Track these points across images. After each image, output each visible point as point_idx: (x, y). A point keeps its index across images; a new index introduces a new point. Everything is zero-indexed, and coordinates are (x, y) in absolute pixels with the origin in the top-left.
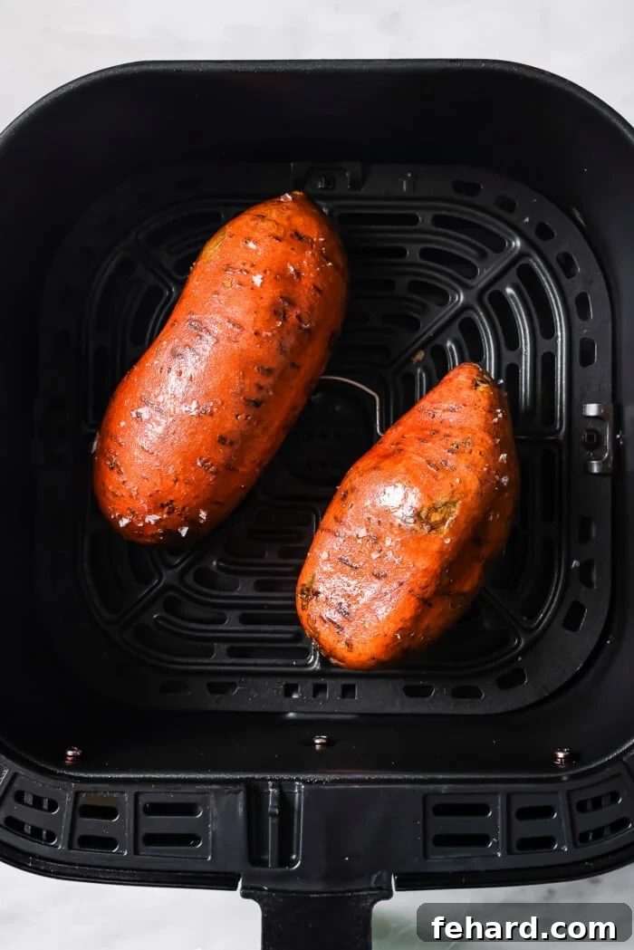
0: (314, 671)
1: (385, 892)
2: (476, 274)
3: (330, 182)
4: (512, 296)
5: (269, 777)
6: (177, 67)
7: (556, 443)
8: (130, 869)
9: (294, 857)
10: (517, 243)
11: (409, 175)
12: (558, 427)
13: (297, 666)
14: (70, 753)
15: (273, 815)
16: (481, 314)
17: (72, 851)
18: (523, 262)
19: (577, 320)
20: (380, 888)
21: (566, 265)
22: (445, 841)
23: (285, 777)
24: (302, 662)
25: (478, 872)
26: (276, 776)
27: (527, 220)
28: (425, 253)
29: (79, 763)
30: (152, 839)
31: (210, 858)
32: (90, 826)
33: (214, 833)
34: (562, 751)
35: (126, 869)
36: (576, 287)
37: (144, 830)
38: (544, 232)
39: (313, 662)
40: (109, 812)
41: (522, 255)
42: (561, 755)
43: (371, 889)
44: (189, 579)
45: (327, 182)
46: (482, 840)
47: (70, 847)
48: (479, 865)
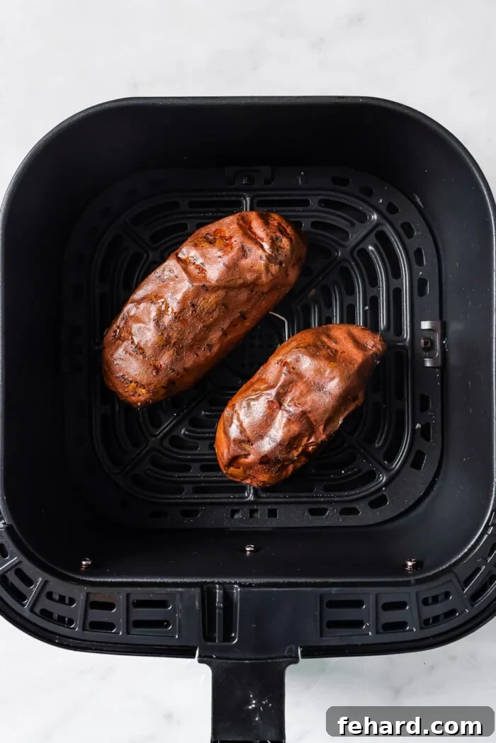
0: (250, 500)
1: (294, 659)
2: (348, 238)
3: (251, 180)
4: (372, 251)
5: (216, 580)
6: (153, 101)
7: (403, 347)
8: (123, 644)
9: (233, 635)
10: (375, 217)
11: (302, 173)
12: (405, 336)
13: (238, 498)
14: (84, 563)
15: (219, 608)
16: (353, 263)
17: (86, 632)
18: (379, 229)
19: (415, 266)
20: (291, 657)
21: (407, 230)
22: (334, 624)
23: (227, 580)
24: (241, 495)
25: (357, 645)
26: (221, 580)
27: (381, 201)
28: (314, 225)
29: (90, 571)
30: (139, 624)
31: (177, 637)
32: (97, 615)
33: (180, 621)
34: (411, 561)
35: (121, 644)
36: (413, 244)
37: (133, 618)
38: (392, 209)
39: (249, 495)
40: (110, 606)
41: (378, 224)
42: (410, 564)
43: (285, 657)
44: (166, 443)
45: (249, 180)
46: (359, 624)
47: (84, 629)
48: (357, 641)
